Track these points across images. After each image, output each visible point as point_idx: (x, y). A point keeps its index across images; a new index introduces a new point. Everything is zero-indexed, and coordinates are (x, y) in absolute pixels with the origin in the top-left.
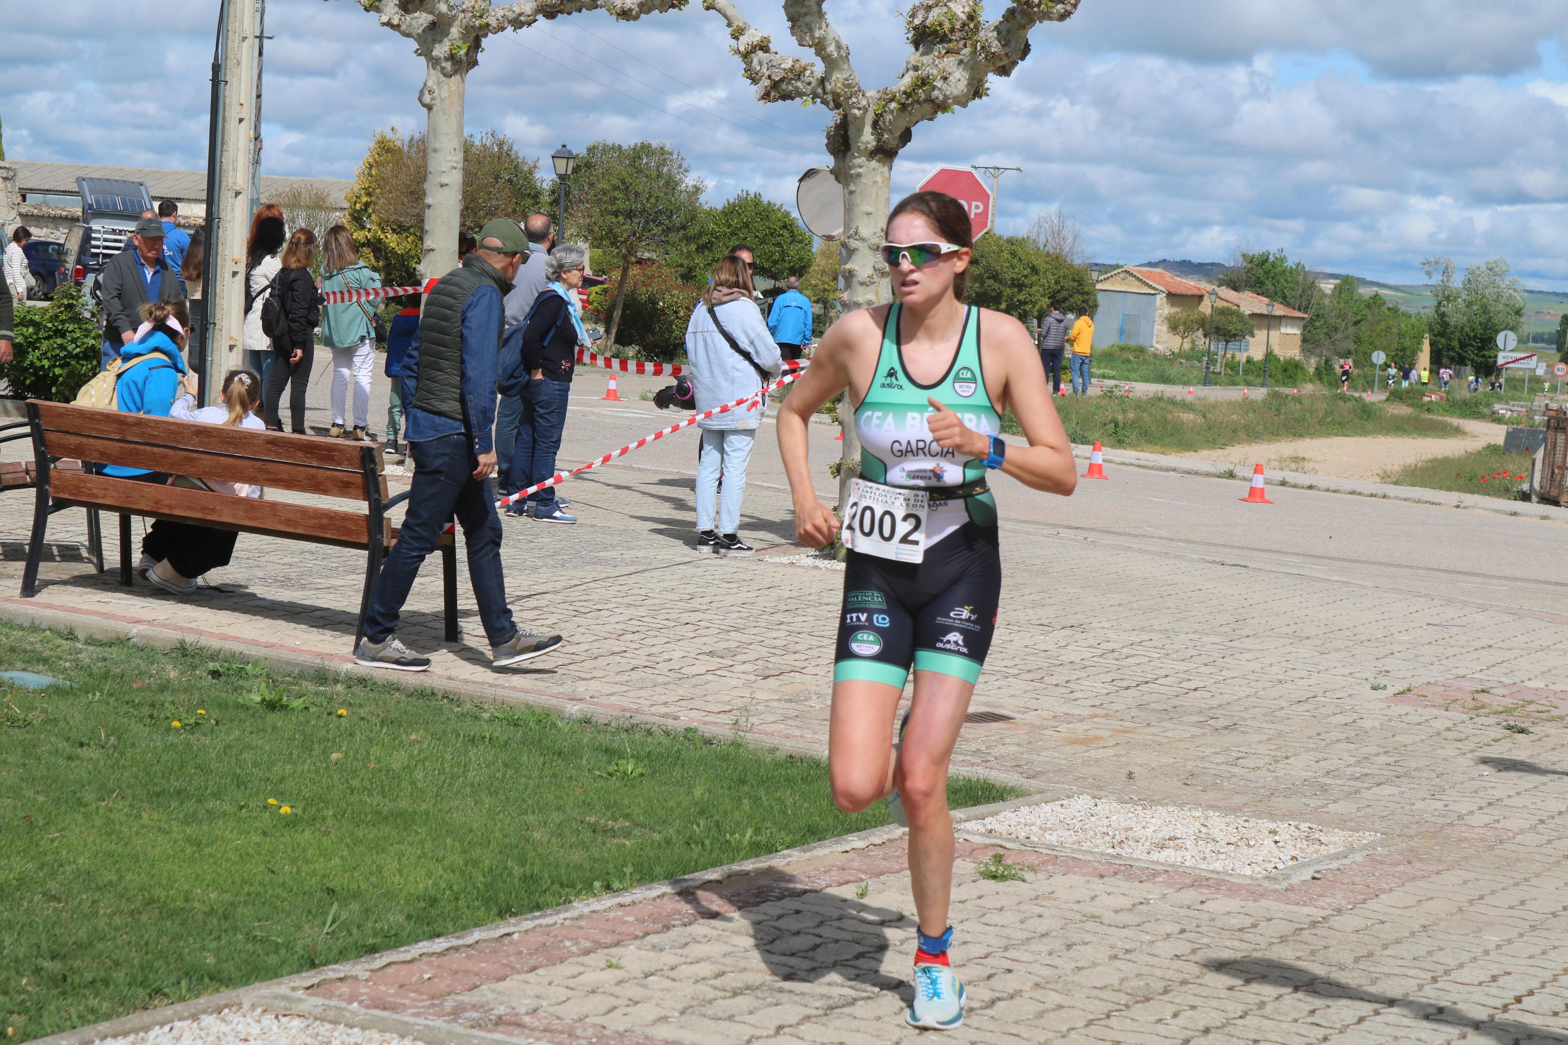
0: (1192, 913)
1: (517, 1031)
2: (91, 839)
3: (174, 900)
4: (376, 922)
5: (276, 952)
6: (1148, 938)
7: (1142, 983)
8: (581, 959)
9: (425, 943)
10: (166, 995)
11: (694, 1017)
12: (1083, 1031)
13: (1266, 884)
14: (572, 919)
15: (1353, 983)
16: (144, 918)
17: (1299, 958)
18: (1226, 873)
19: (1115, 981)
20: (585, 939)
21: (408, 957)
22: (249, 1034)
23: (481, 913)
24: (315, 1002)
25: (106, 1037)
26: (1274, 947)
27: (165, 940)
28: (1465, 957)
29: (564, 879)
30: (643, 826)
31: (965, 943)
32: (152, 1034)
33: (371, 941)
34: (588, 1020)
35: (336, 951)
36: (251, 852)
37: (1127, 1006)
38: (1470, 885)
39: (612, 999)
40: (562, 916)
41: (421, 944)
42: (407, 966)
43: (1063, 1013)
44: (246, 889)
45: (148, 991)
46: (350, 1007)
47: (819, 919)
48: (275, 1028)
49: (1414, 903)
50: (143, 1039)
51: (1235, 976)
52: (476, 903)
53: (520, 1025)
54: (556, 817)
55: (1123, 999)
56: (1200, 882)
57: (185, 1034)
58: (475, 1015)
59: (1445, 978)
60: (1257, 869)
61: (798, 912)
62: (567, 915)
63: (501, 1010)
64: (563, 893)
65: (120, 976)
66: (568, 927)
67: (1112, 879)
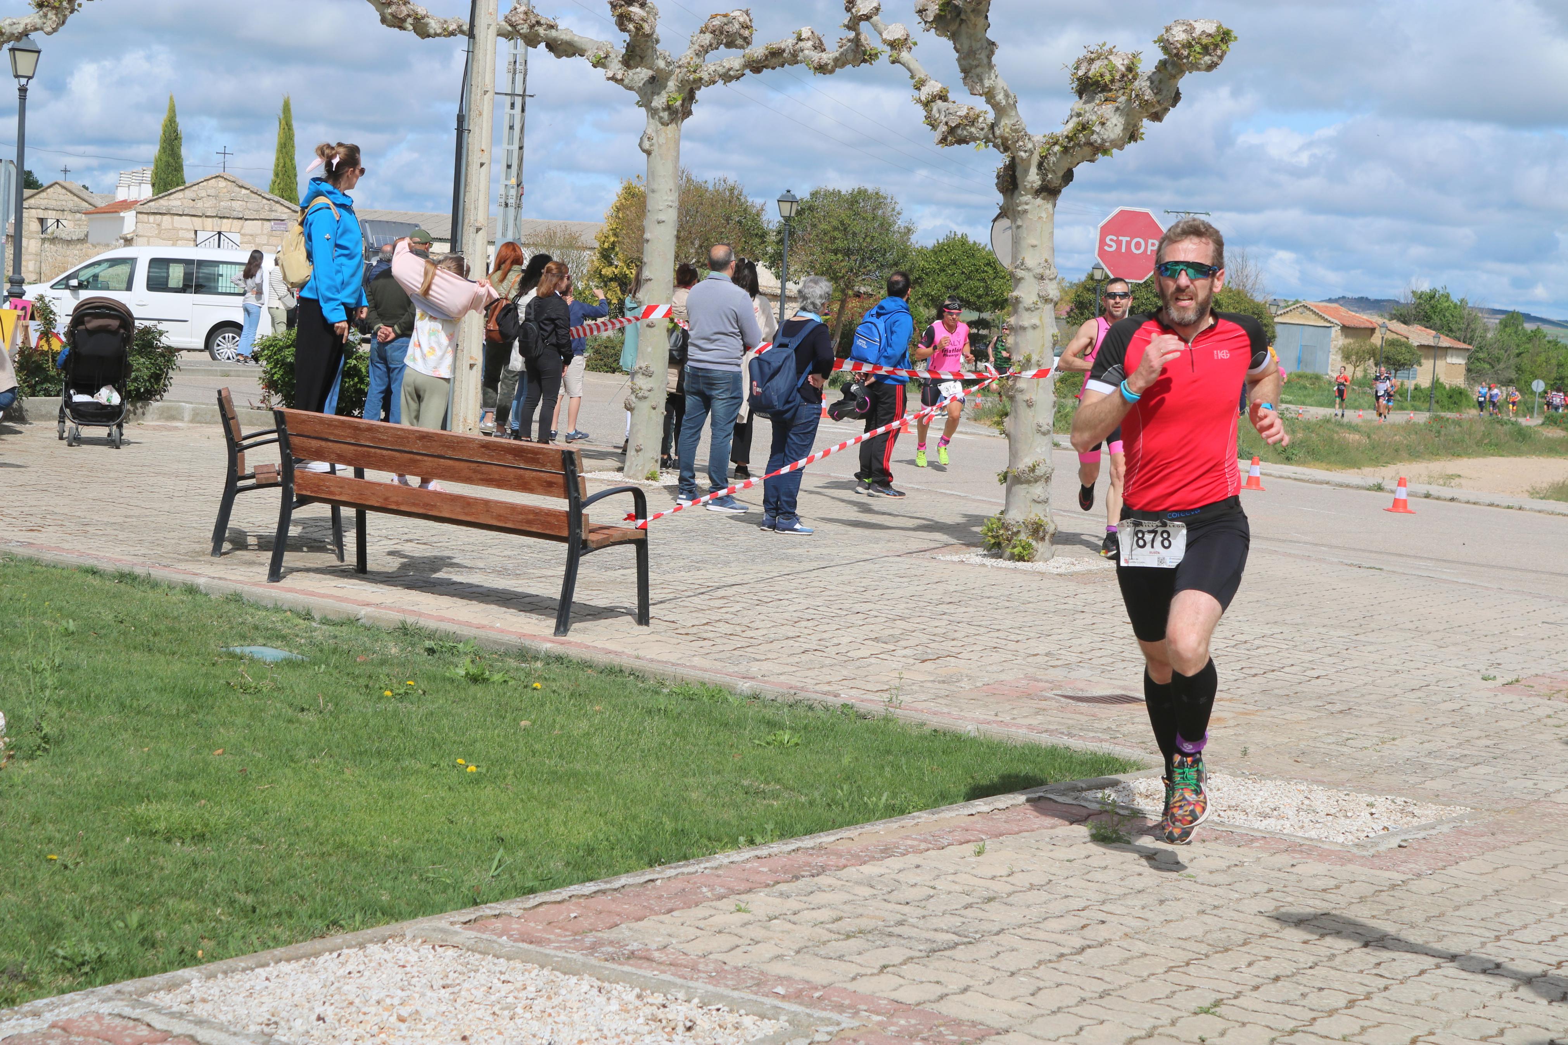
0: (1281, 875)
1: (646, 964)
2: (297, 791)
3: (361, 844)
4: (538, 867)
5: (444, 892)
6: (1237, 896)
7: (1224, 936)
8: (714, 903)
9: (576, 886)
10: (342, 926)
11: (807, 956)
12: (1163, 977)
13: (1355, 850)
14: (712, 868)
15: (1420, 941)
16: (333, 859)
17: (1374, 917)
18: (1320, 840)
19: (1199, 933)
20: (722, 886)
21: (559, 898)
22: (407, 962)
23: (632, 862)
24: (468, 935)
25: (280, 960)
26: (1353, 907)
27: (349, 878)
28: (1530, 918)
29: (712, 834)
30: (793, 789)
31: (1067, 897)
32: (321, 959)
33: (531, 884)
34: (711, 956)
35: (497, 892)
36: (436, 804)
37: (1207, 956)
38: (1546, 855)
39: (737, 938)
40: (702, 866)
41: (572, 888)
42: (557, 906)
43: (1146, 961)
44: (426, 836)
45: (327, 922)
46: (499, 940)
47: (936, 872)
48: (431, 957)
49: (1490, 870)
50: (313, 963)
51: (1312, 932)
52: (630, 853)
53: (649, 959)
54: (714, 779)
55: (1204, 949)
56: (1294, 847)
57: (351, 960)
58: (611, 949)
59: (1508, 937)
60: (1350, 837)
61: (918, 867)
62: (707, 865)
63: (635, 946)
64: (710, 846)
65: (303, 910)
66: (707, 876)
67: (1213, 843)
